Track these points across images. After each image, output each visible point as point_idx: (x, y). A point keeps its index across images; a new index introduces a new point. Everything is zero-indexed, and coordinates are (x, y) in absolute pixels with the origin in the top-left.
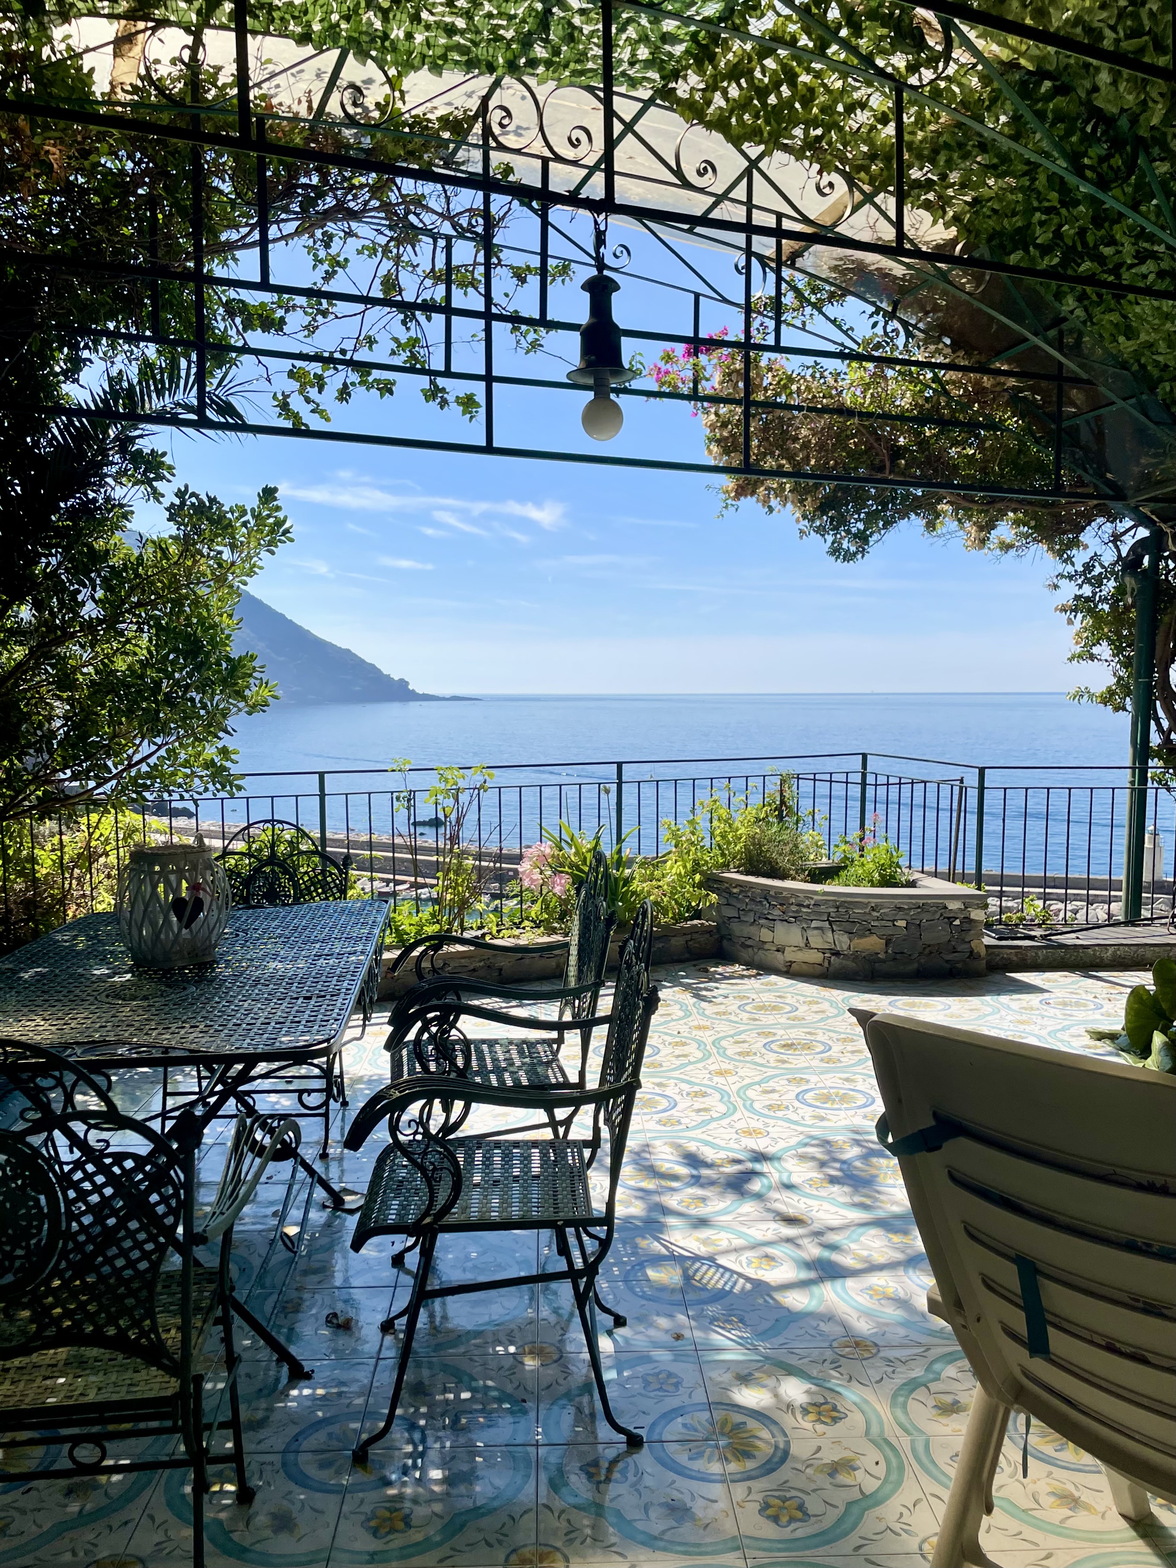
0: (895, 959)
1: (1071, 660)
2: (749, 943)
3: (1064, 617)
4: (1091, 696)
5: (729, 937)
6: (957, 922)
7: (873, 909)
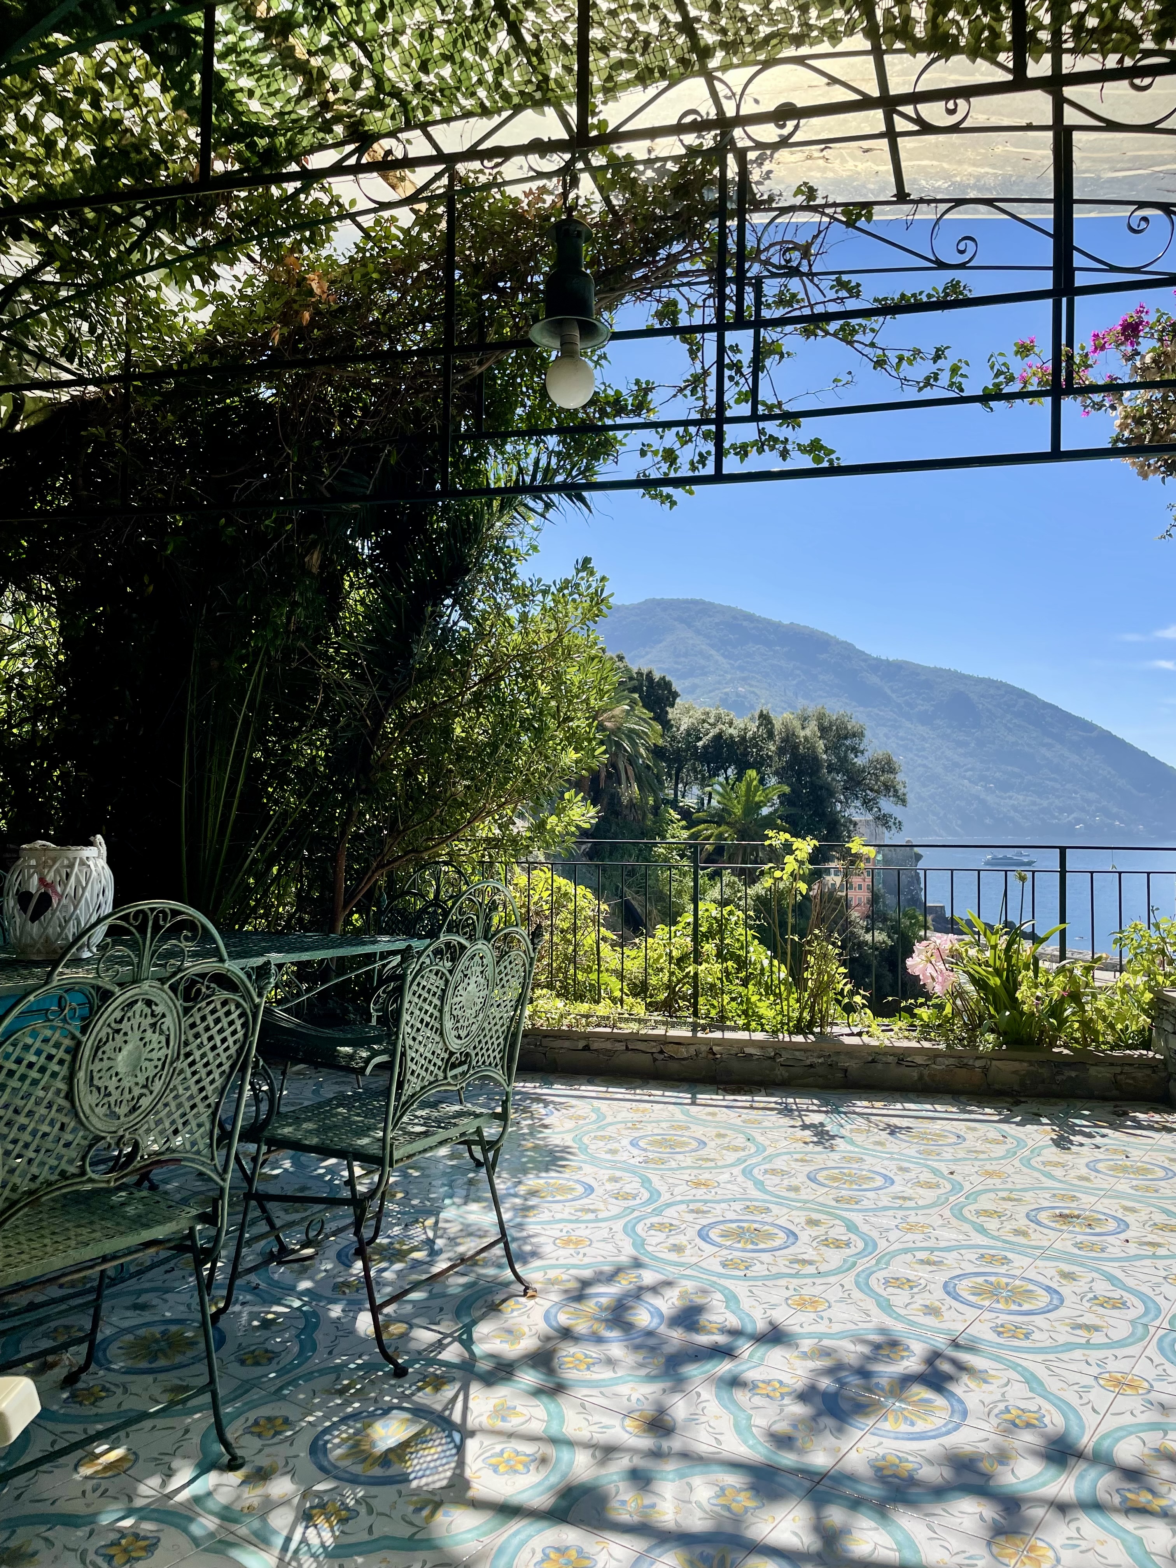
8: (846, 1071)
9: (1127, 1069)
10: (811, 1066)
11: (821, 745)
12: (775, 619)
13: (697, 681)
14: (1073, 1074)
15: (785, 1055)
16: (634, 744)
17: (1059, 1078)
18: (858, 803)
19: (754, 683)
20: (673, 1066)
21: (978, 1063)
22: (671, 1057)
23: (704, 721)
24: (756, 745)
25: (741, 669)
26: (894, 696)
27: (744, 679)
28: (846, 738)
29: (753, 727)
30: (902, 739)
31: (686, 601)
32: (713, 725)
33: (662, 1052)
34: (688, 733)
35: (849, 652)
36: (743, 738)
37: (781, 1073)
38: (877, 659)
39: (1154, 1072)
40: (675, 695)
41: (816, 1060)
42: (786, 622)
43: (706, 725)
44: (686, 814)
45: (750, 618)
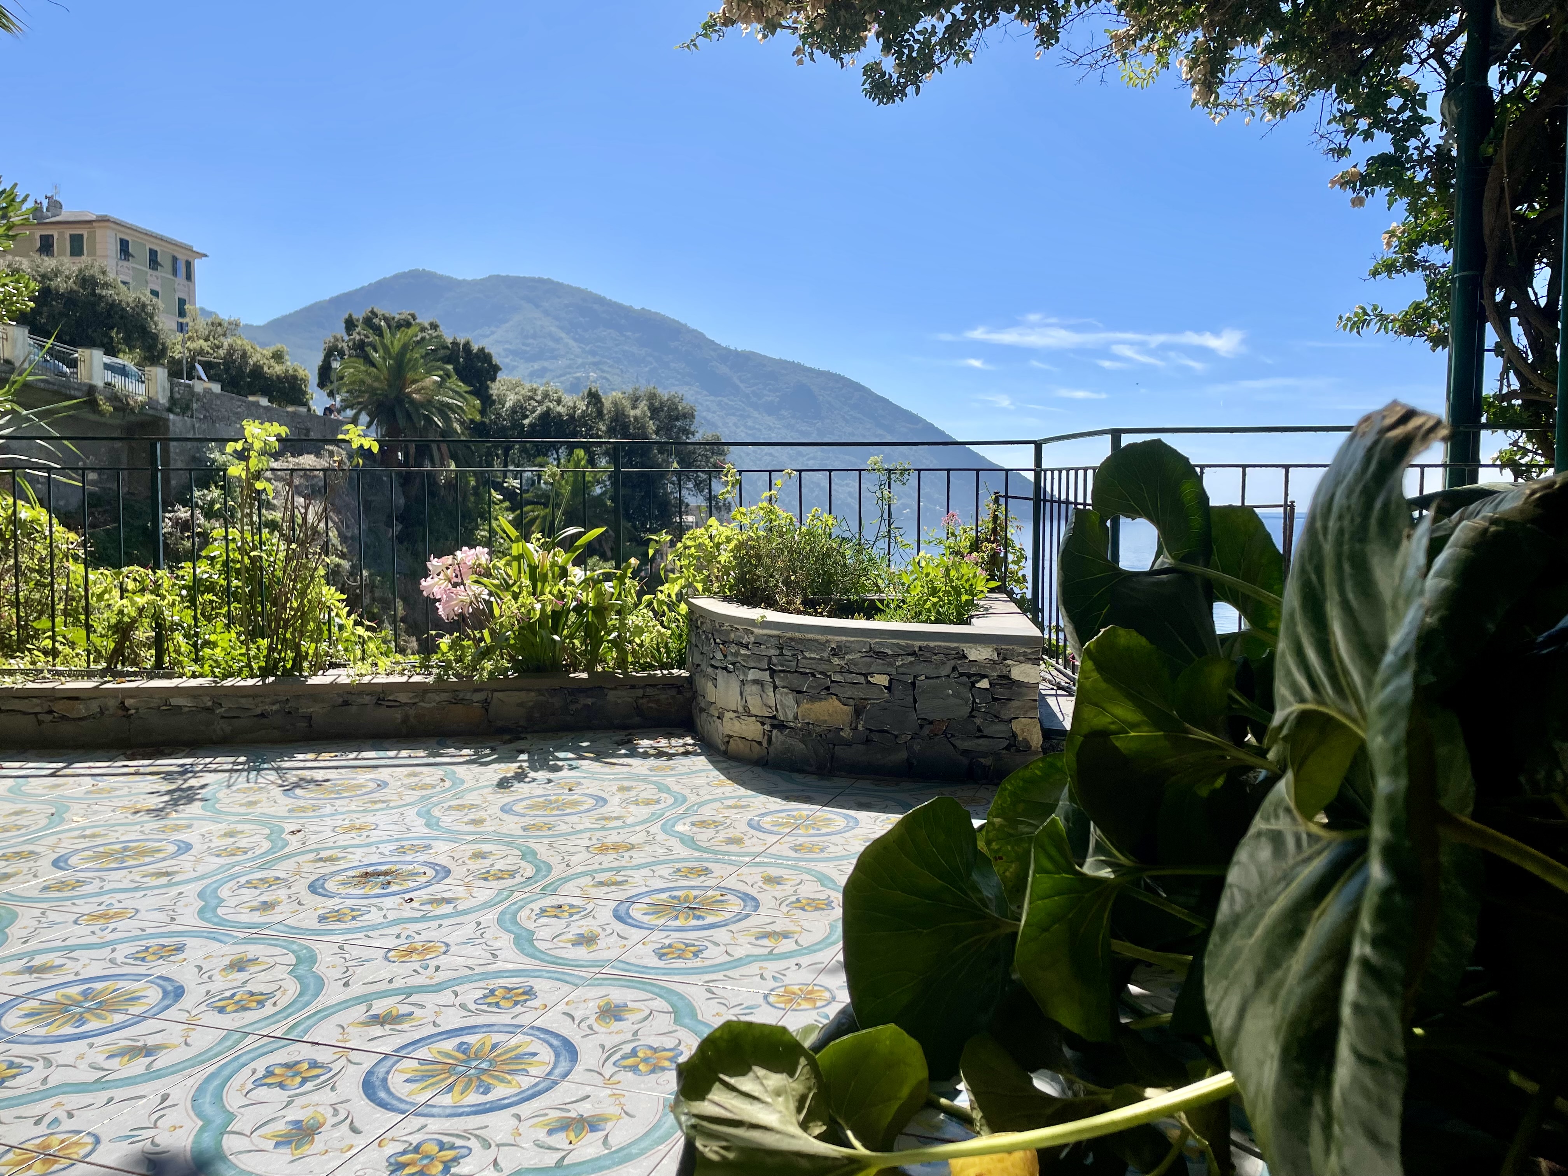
0: (868, 741)
1: (1375, 273)
3: (1350, 194)
4: (1383, 319)
6: (984, 684)
7: (835, 653)
8: (310, 718)
9: (649, 691)
10: (263, 715)
11: (651, 426)
12: (626, 303)
13: (546, 364)
14: (589, 701)
15: (227, 704)
16: (447, 420)
17: (573, 707)
18: (690, 485)
19: (606, 369)
20: (66, 729)
21: (478, 697)
22: (63, 718)
23: (531, 398)
24: (585, 425)
25: (593, 353)
26: (742, 385)
27: (595, 364)
28: (677, 419)
29: (582, 406)
30: (750, 428)
31: (533, 280)
32: (540, 403)
33: (50, 712)
34: (513, 410)
35: (699, 340)
36: (572, 417)
37: (222, 727)
38: (727, 349)
39: (679, 692)
40: (496, 369)
41: (268, 708)
42: (637, 307)
43: (533, 403)
44: (509, 495)
45: (601, 300)
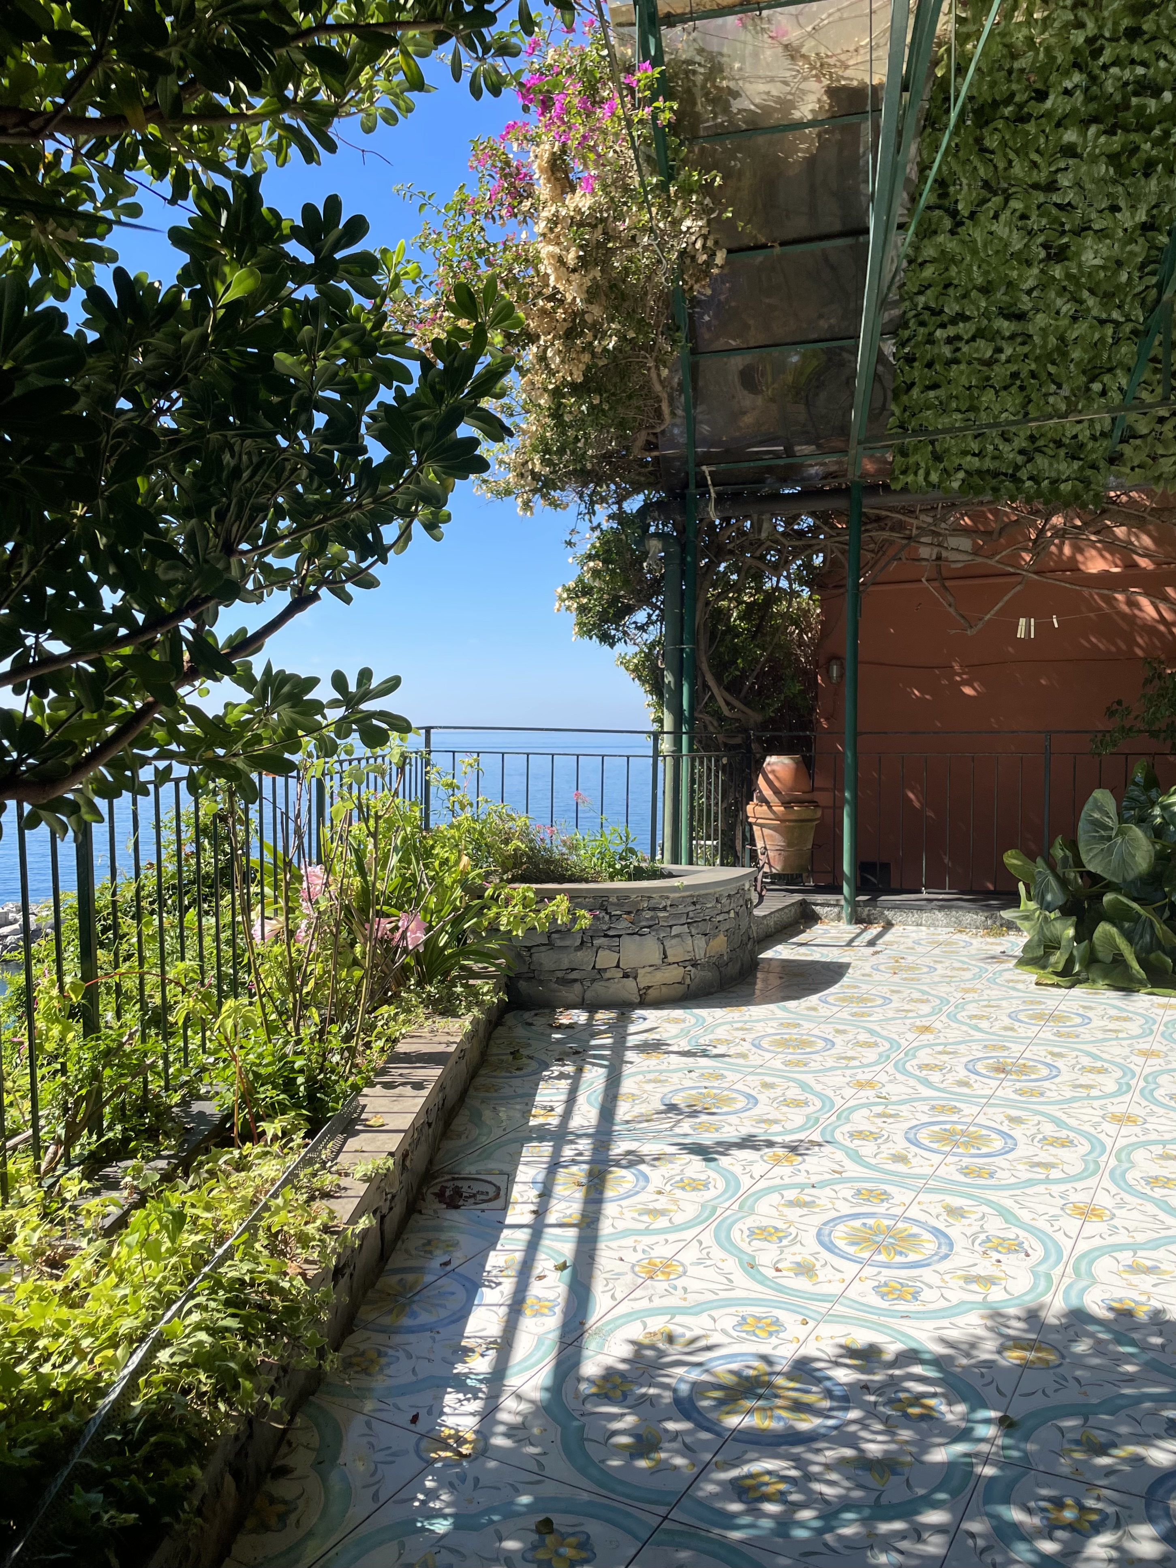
0: (731, 959)
2: (574, 975)
5: (532, 976)
7: (717, 900)
